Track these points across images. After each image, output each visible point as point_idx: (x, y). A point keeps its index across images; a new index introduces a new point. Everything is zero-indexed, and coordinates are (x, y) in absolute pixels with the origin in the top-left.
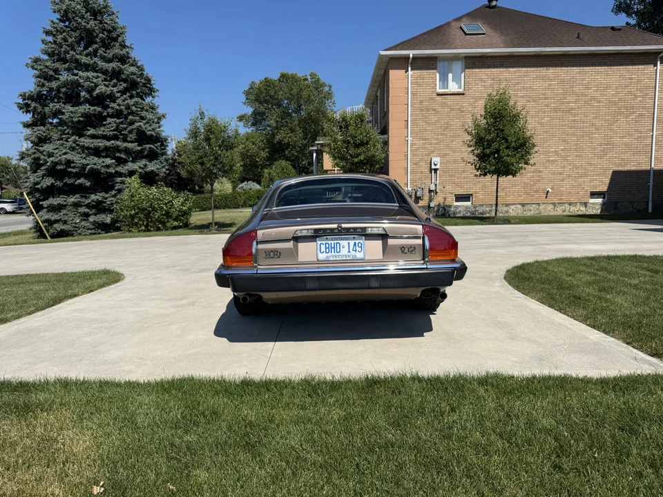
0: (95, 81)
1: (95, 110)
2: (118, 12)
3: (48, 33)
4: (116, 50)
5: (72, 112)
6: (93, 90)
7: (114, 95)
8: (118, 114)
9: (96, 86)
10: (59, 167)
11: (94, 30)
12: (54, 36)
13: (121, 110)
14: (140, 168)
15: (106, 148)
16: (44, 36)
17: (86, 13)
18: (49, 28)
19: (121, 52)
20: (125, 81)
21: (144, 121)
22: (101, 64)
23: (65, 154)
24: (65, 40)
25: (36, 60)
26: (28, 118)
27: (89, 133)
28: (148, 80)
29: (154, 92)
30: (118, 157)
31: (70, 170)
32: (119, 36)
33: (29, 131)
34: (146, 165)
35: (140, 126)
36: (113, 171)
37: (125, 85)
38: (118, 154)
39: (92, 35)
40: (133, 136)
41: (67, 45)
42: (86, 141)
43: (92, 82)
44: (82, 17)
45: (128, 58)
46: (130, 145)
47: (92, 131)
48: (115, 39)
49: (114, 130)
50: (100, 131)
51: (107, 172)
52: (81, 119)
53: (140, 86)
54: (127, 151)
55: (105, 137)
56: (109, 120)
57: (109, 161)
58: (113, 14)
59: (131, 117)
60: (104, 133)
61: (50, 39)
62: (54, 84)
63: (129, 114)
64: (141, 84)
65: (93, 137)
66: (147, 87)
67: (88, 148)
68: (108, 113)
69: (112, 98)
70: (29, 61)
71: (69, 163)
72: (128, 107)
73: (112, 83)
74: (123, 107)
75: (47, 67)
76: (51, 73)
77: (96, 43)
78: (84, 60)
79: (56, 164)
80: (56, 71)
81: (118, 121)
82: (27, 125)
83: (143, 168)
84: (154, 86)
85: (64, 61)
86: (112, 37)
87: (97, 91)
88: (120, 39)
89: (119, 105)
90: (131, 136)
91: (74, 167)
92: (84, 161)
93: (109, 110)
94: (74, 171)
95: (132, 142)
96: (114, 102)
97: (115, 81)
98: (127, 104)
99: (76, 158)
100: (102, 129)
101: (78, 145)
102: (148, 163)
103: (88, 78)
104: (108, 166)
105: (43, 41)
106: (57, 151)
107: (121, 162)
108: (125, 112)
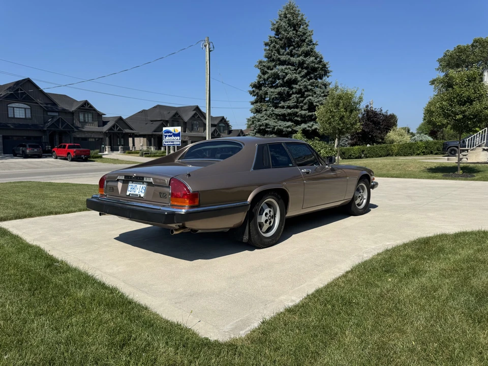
0: (286, 71)
1: (284, 90)
2: (309, 22)
3: (266, 44)
4: (305, 48)
5: (272, 92)
6: (284, 77)
7: (297, 79)
8: (300, 92)
9: (287, 74)
10: (261, 128)
11: (291, 38)
12: (269, 46)
13: (301, 89)
14: (309, 127)
15: (289, 114)
16: (264, 47)
17: (288, 27)
18: (267, 41)
19: (307, 49)
20: (306, 68)
21: (315, 96)
22: (293, 59)
23: (266, 119)
24: (274, 47)
25: (260, 62)
26: (253, 99)
27: (280, 105)
28: (324, 66)
29: (329, 73)
30: (296, 120)
31: (267, 129)
32: (306, 38)
33: (252, 106)
34: (313, 125)
35: (310, 99)
36: (290, 130)
37: (306, 71)
38: (296, 118)
39: (291, 41)
40: (306, 107)
41: (276, 50)
42: (279, 110)
43: (284, 73)
44: (285, 30)
45: (312, 52)
46: (303, 112)
47: (282, 104)
48: (304, 41)
49: (295, 102)
50: (287, 104)
51: (287, 131)
52: (277, 96)
53: (318, 71)
54: (301, 116)
55: (289, 107)
56: (294, 96)
57: (289, 123)
58: (306, 23)
59: (306, 93)
60: (289, 105)
61: (268, 48)
62: (266, 76)
63: (306, 91)
64: (319, 69)
65: (283, 107)
66: (323, 70)
67: (279, 115)
68: (293, 92)
69: (295, 81)
70: (257, 64)
71: (267, 125)
72: (305, 87)
73: (298, 71)
74: (301, 87)
75: (264, 66)
76: (266, 70)
77: (293, 46)
78: (283, 58)
79: (260, 126)
80: (269, 68)
81: (298, 96)
82: (252, 103)
83: (311, 127)
84: (329, 69)
85: (273, 60)
86: (303, 39)
87: (287, 78)
88: (307, 40)
89: (300, 86)
90: (305, 106)
91: (269, 128)
92: (275, 124)
93: (294, 90)
94: (269, 129)
95: (305, 110)
96: (297, 84)
97: (300, 69)
98: (305, 84)
99: (272, 122)
100: (288, 102)
101: (274, 113)
102: (314, 124)
103: (282, 70)
104: (288, 127)
105: (265, 50)
106: (262, 118)
107: (298, 123)
108: (303, 90)
